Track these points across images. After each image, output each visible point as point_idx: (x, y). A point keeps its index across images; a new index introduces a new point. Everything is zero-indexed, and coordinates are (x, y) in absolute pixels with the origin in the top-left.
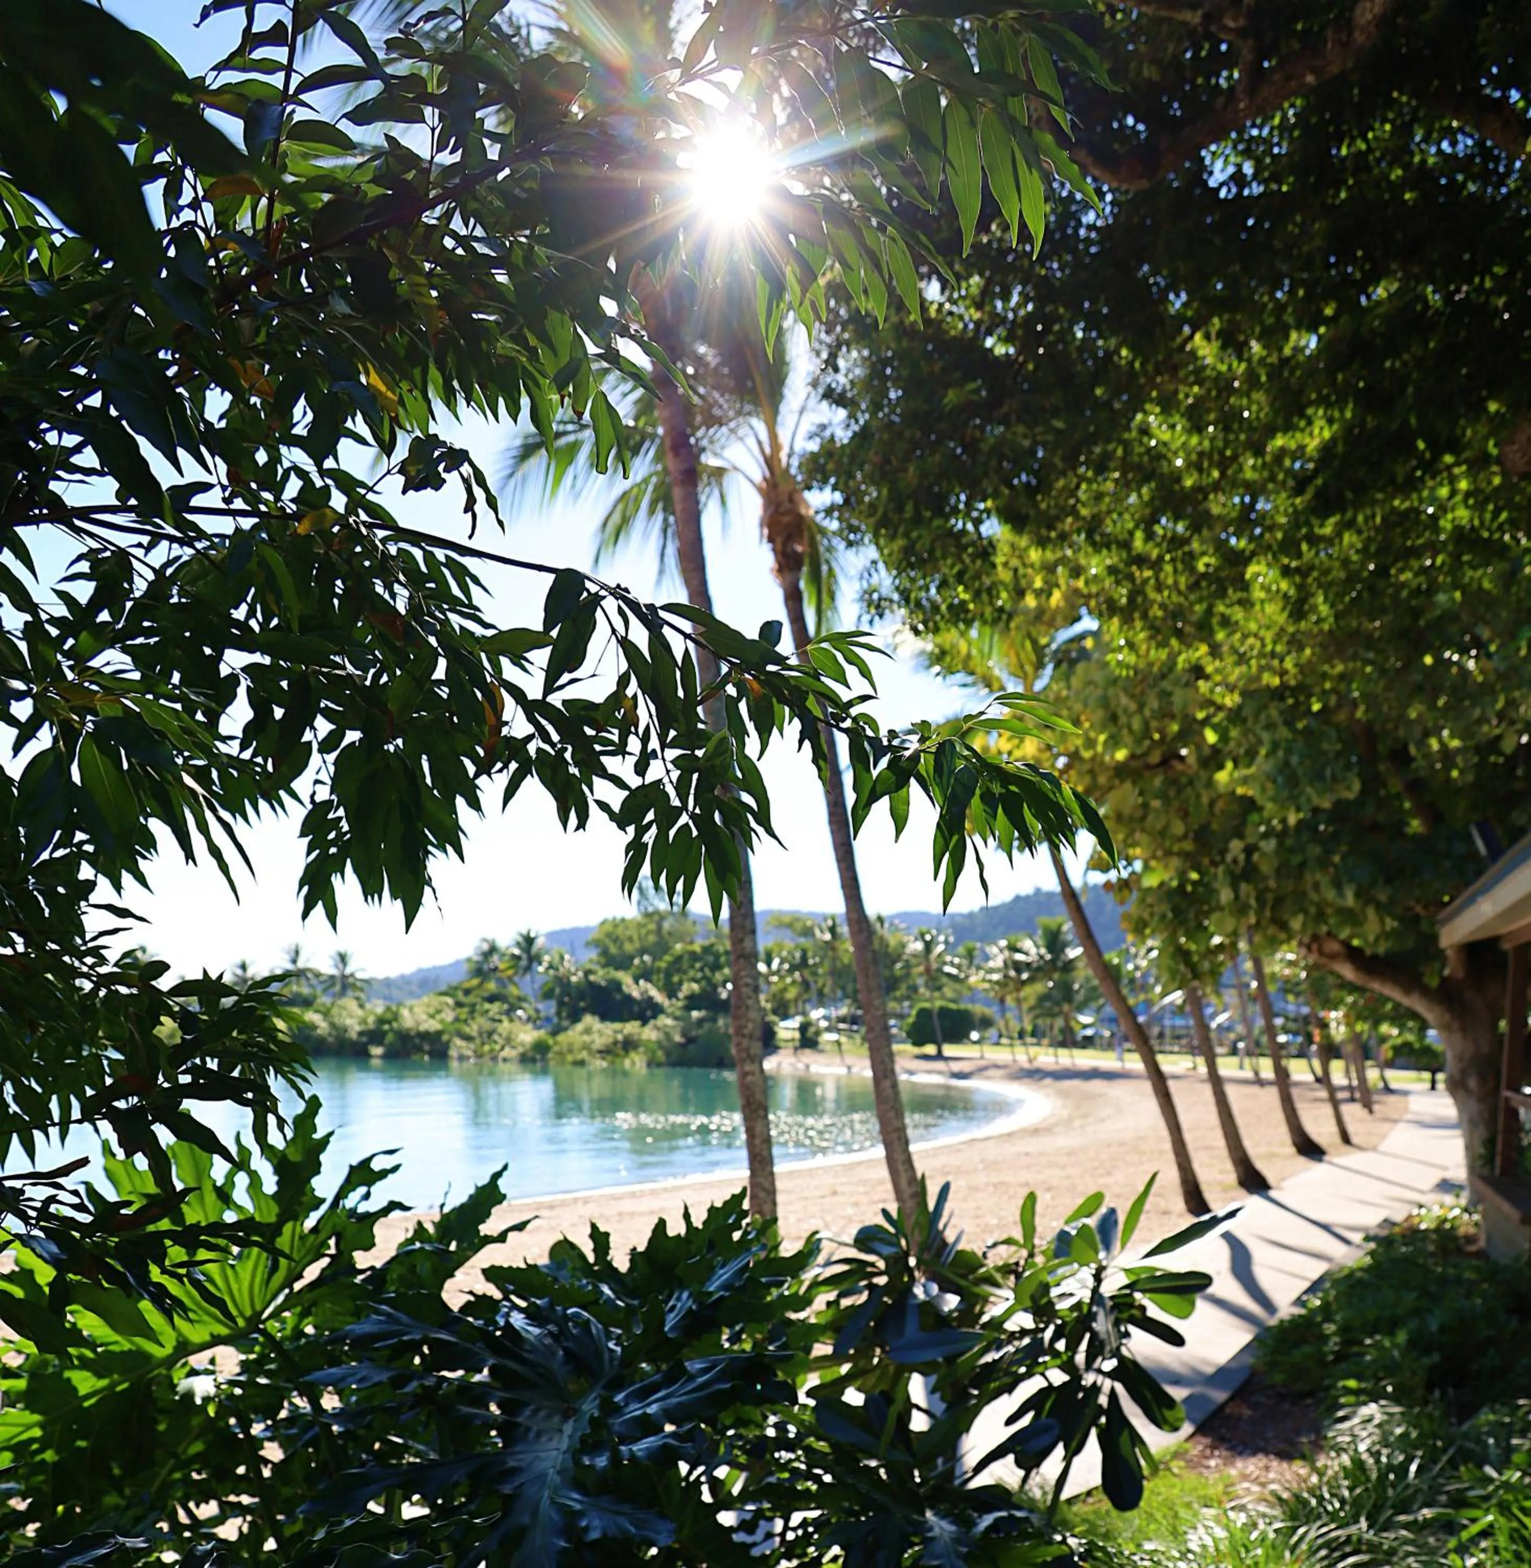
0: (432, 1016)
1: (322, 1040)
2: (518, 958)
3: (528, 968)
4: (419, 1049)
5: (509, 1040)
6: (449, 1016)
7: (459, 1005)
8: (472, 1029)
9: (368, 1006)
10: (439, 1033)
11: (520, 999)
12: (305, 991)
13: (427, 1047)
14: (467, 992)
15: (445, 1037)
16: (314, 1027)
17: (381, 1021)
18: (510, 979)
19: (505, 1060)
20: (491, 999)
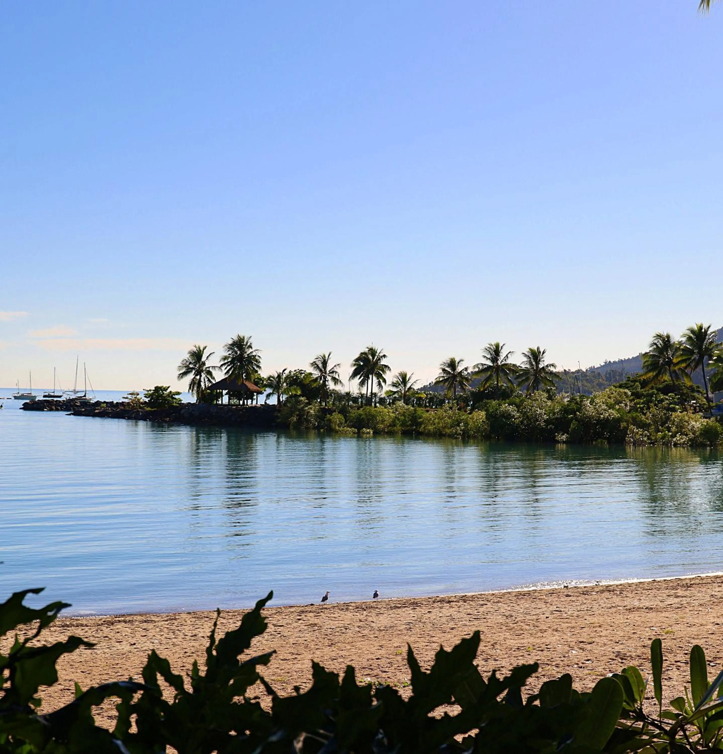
0: (611, 407)
1: (515, 428)
2: (691, 352)
3: (700, 362)
4: (599, 435)
5: (681, 429)
6: (627, 405)
7: (636, 395)
8: (647, 418)
9: (558, 397)
10: (618, 421)
11: (692, 389)
12: (503, 384)
13: (606, 434)
14: (644, 384)
15: (623, 424)
16: (508, 416)
17: (566, 410)
18: (683, 370)
19: (676, 445)
20: (666, 390)
